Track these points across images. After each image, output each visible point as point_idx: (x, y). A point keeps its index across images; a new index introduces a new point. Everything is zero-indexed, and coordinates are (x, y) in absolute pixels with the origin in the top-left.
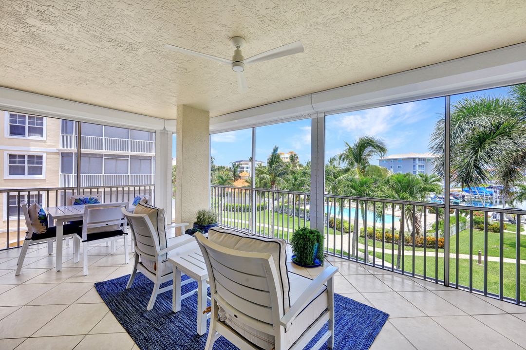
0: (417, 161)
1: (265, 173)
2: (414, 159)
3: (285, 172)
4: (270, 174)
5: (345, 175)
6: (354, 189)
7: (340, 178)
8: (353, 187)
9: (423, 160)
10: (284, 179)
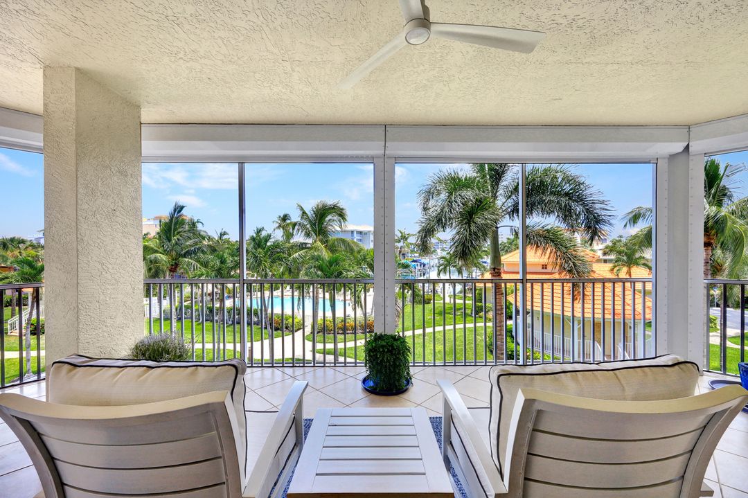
0: (355, 233)
1: (156, 252)
2: (352, 232)
3: (198, 249)
4: (165, 252)
5: (301, 252)
6: (321, 270)
7: (294, 256)
8: (320, 268)
9: (360, 233)
10: (198, 261)
